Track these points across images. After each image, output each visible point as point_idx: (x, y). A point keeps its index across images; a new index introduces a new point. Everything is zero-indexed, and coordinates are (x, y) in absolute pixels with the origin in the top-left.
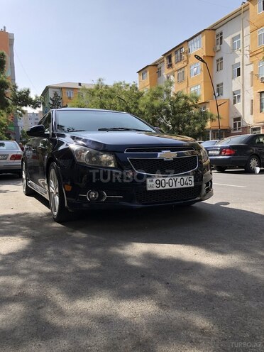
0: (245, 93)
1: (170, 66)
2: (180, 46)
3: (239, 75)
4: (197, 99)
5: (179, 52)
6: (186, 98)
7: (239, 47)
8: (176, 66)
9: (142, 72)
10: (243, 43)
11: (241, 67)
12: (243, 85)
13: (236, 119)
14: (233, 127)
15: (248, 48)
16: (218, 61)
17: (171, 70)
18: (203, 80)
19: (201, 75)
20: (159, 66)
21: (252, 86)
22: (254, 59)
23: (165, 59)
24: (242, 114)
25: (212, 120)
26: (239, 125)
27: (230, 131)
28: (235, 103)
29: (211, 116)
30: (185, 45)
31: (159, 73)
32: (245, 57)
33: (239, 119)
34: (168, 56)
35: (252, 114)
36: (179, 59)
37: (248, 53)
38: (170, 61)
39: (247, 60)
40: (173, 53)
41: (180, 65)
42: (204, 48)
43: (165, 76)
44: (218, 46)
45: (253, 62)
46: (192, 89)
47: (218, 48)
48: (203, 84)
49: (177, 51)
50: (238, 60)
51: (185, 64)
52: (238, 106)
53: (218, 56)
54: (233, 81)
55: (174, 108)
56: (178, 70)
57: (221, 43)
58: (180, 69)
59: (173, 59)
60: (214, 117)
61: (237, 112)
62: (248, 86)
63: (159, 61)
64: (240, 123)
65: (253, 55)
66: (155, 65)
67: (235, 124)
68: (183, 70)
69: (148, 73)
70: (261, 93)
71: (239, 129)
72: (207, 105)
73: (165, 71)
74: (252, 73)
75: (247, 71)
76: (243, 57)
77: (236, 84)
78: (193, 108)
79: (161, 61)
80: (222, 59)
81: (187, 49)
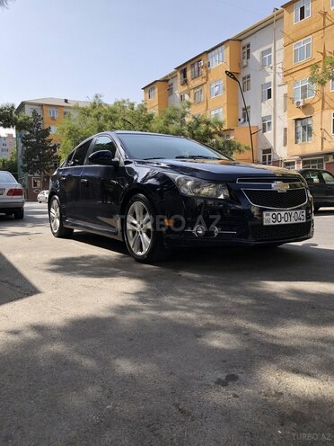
0: (277, 119)
1: (185, 82)
2: (197, 59)
3: (269, 97)
4: (221, 125)
5: (196, 66)
6: (208, 123)
7: (270, 63)
8: (193, 83)
9: (147, 88)
10: (275, 58)
11: (272, 88)
12: (274, 109)
13: (265, 152)
14: (261, 161)
15: (280, 65)
16: (244, 78)
17: (185, 88)
18: (225, 101)
19: (223, 94)
20: (170, 82)
21: (285, 111)
22: (289, 78)
23: (179, 74)
24: (273, 145)
25: (240, 151)
26: (270, 159)
28: (264, 131)
29: (239, 146)
30: (204, 57)
31: (170, 90)
32: (277, 77)
33: (269, 151)
34: (183, 69)
35: (285, 144)
36: (197, 74)
37: (281, 71)
38: (185, 76)
39: (279, 80)
40: (188, 67)
41: (198, 82)
42: (228, 63)
43: (178, 95)
44: (245, 60)
45: (287, 83)
46: (213, 113)
47: (245, 63)
48: (226, 107)
49: (193, 64)
50: (269, 79)
51: (204, 81)
52: (269, 134)
53: (244, 73)
54: (263, 104)
55: (194, 135)
56: (194, 89)
57: (248, 58)
58: (198, 87)
59: (189, 74)
60: (242, 148)
61: (267, 143)
62: (280, 111)
63: (170, 75)
64: (270, 156)
65: (287, 73)
66: (165, 80)
67: (264, 158)
68: (201, 88)
69: (156, 90)
70: (296, 120)
71: (270, 163)
72: (232, 132)
73: (178, 89)
74: (285, 96)
75: (280, 93)
76: (275, 76)
77: (266, 109)
78: (216, 136)
79: (173, 76)
80: (249, 77)
81: (206, 62)
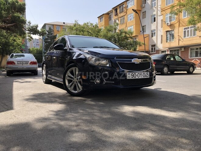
0: (158, 31)
1: (116, 15)
2: (122, 4)
3: (155, 21)
4: (132, 33)
5: (121, 7)
6: (126, 33)
7: (155, 5)
8: (120, 15)
9: (100, 17)
10: (157, 3)
11: (156, 17)
12: (157, 27)
13: (153, 46)
14: (151, 50)
15: (160, 7)
16: (143, 13)
17: (117, 17)
18: (135, 23)
19: (133, 20)
20: (110, 15)
21: (162, 28)
22: (163, 12)
23: (114, 11)
24: (156, 43)
26: (155, 49)
27: (149, 52)
28: (152, 36)
30: (125, 3)
31: (110, 18)
32: (158, 12)
33: (154, 46)
34: (115, 9)
35: (162, 43)
36: (122, 11)
37: (160, 9)
38: (116, 12)
39: (159, 13)
40: (118, 7)
41: (122, 14)
42: (136, 5)
43: (113, 20)
44: (144, 5)
45: (162, 15)
46: (129, 28)
47: (144, 6)
48: (135, 26)
49: (120, 6)
50: (155, 13)
51: (125, 14)
52: (154, 38)
53: (143, 10)
54: (152, 24)
55: (119, 38)
56: (121, 17)
57: (145, 3)
58: (122, 17)
59: (118, 11)
60: (141, 44)
61: (154, 42)
62: (159, 27)
63: (110, 11)
64: (155, 48)
65: (163, 10)
66: (108, 14)
67: (152, 49)
68: (123, 17)
69: (104, 18)
70: (167, 31)
71: (154, 51)
72: (137, 37)
73: (114, 18)
74: (162, 20)
75: (159, 19)
76: (157, 11)
77: (153, 26)
78: (130, 39)
79: (111, 12)
80: (145, 12)
81: (126, 5)
